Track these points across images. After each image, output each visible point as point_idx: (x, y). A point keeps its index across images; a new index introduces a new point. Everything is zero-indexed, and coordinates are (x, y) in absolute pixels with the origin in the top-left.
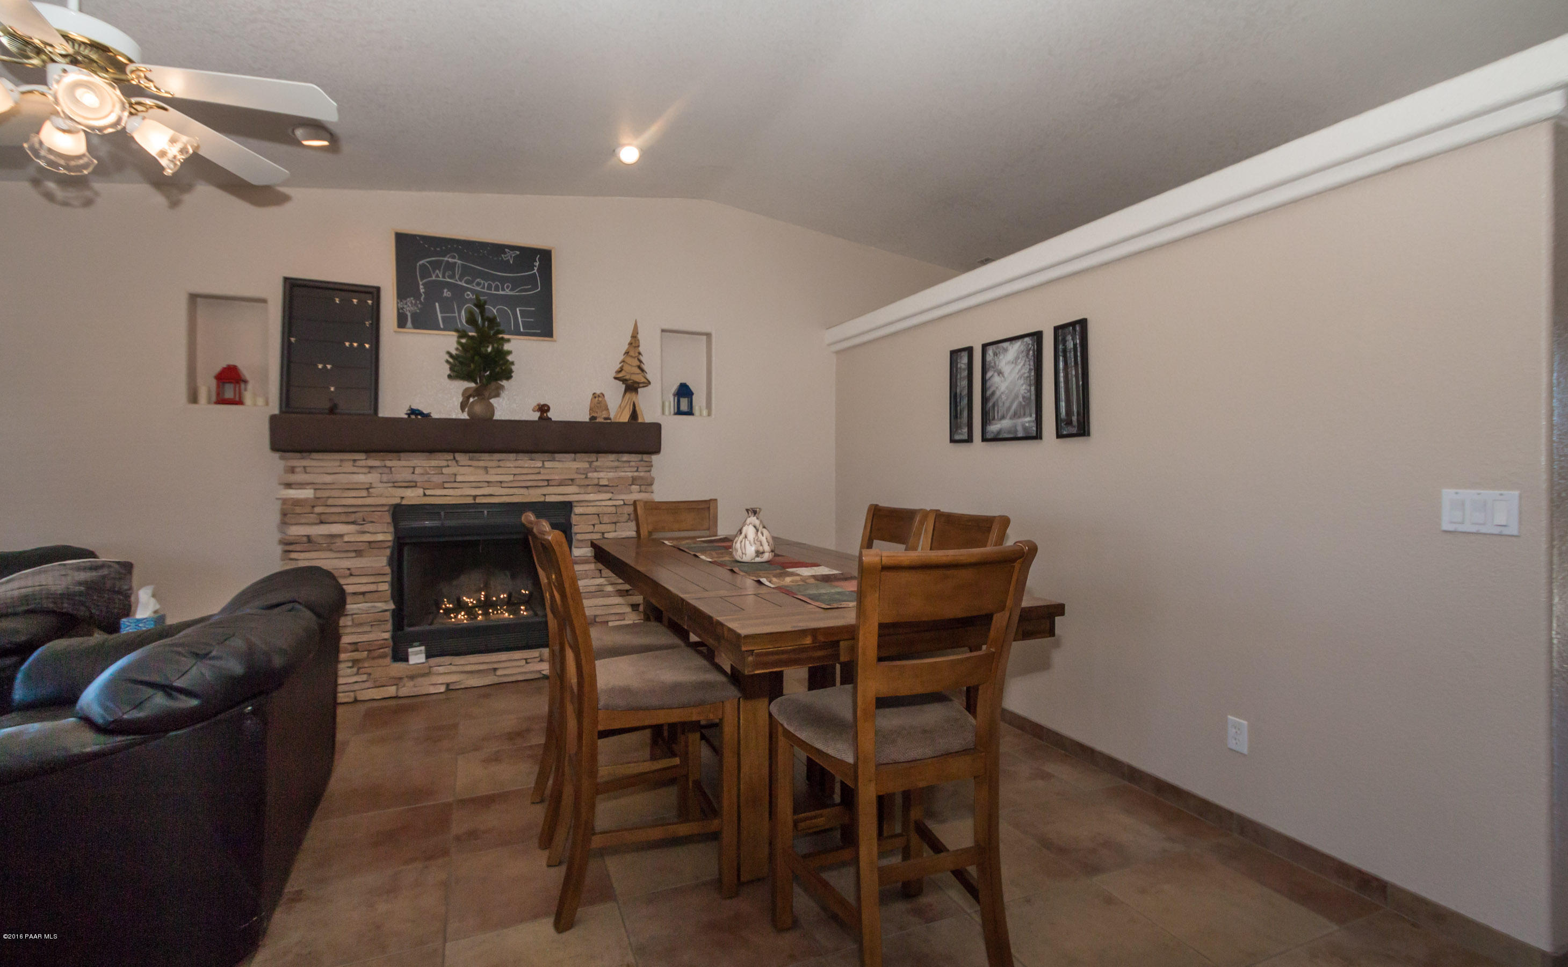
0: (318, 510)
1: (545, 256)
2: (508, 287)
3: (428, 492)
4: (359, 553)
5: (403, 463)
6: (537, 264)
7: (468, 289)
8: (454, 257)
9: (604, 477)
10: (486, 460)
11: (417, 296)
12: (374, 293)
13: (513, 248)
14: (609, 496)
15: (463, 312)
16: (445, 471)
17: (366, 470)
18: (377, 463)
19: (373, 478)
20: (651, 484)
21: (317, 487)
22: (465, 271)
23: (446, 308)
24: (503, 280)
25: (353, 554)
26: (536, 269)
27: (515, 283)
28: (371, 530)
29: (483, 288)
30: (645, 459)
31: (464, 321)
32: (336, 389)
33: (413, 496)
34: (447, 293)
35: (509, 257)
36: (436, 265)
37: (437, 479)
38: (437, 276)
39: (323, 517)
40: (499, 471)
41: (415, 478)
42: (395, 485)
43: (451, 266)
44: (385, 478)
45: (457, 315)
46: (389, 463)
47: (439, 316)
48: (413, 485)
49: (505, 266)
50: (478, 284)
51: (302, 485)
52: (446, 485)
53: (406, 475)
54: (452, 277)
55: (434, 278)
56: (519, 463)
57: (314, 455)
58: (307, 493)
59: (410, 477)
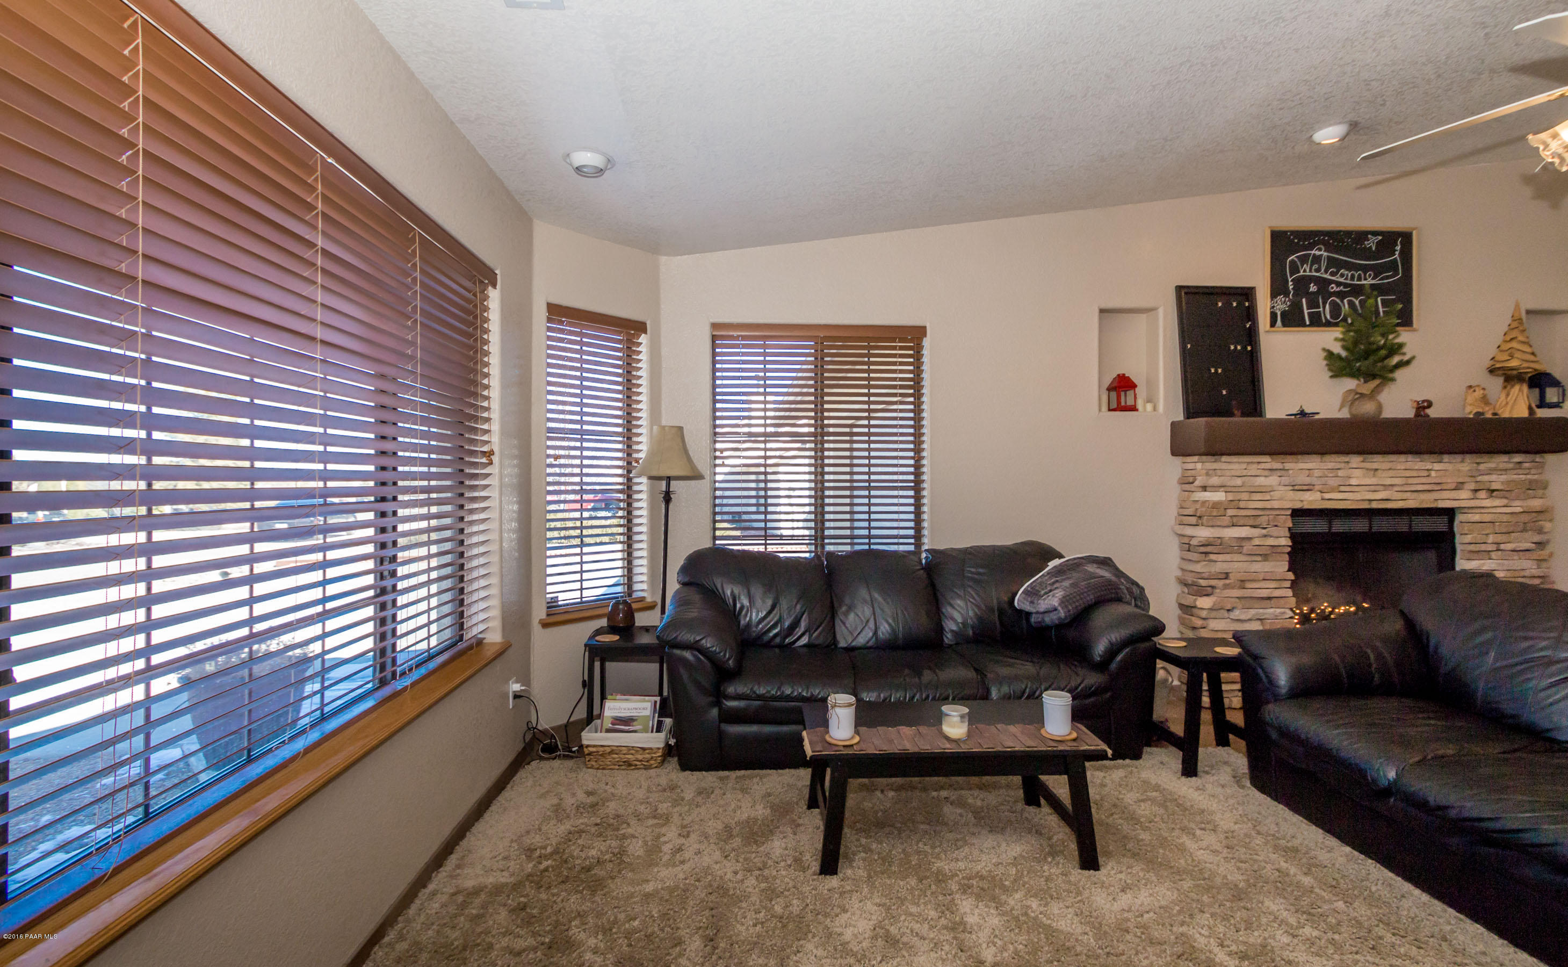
0: (1230, 512)
1: (1406, 237)
2: (1370, 275)
3: (1327, 496)
4: (1265, 557)
5: (1302, 466)
6: (1398, 248)
7: (1333, 282)
8: (1320, 250)
9: (1497, 481)
10: (1378, 462)
11: (1286, 294)
12: (1247, 294)
13: (1375, 233)
14: (1505, 501)
15: (1327, 306)
16: (1340, 473)
17: (1267, 473)
18: (1279, 466)
19: (1273, 480)
20: (1545, 488)
21: (1229, 489)
22: (1332, 262)
23: (1313, 304)
24: (1365, 269)
25: (1259, 558)
26: (1397, 253)
27: (1378, 271)
28: (1275, 534)
29: (1346, 279)
30: (1537, 460)
31: (1328, 317)
32: (1228, 393)
33: (1311, 500)
34: (1313, 288)
35: (1372, 243)
36: (1304, 260)
37: (1333, 482)
38: (1305, 271)
39: (1235, 520)
40: (1391, 473)
41: (1314, 480)
42: (1295, 488)
43: (1317, 259)
44: (1285, 480)
45: (1321, 309)
46: (1287, 466)
47: (1306, 312)
48: (1309, 488)
49: (1367, 254)
50: (1342, 276)
51: (1216, 488)
52: (1342, 488)
53: (1303, 479)
54: (1318, 270)
55: (1302, 273)
56: (1409, 465)
57: (1224, 458)
58: (1219, 496)
59: (1308, 480)
